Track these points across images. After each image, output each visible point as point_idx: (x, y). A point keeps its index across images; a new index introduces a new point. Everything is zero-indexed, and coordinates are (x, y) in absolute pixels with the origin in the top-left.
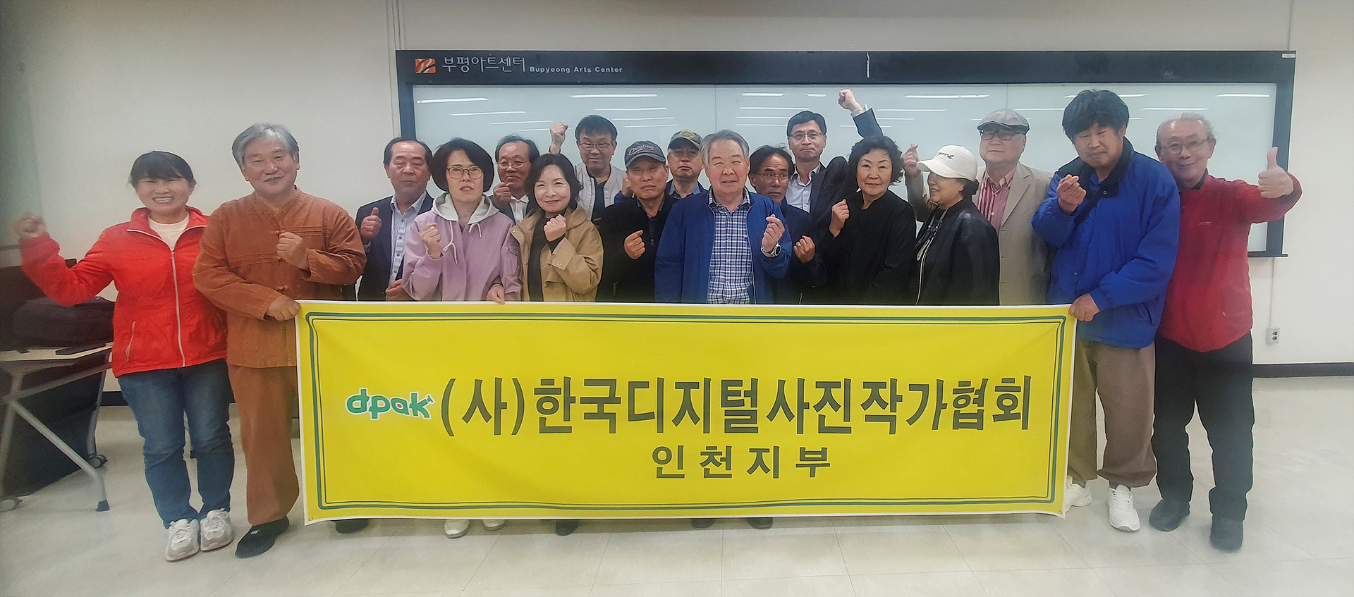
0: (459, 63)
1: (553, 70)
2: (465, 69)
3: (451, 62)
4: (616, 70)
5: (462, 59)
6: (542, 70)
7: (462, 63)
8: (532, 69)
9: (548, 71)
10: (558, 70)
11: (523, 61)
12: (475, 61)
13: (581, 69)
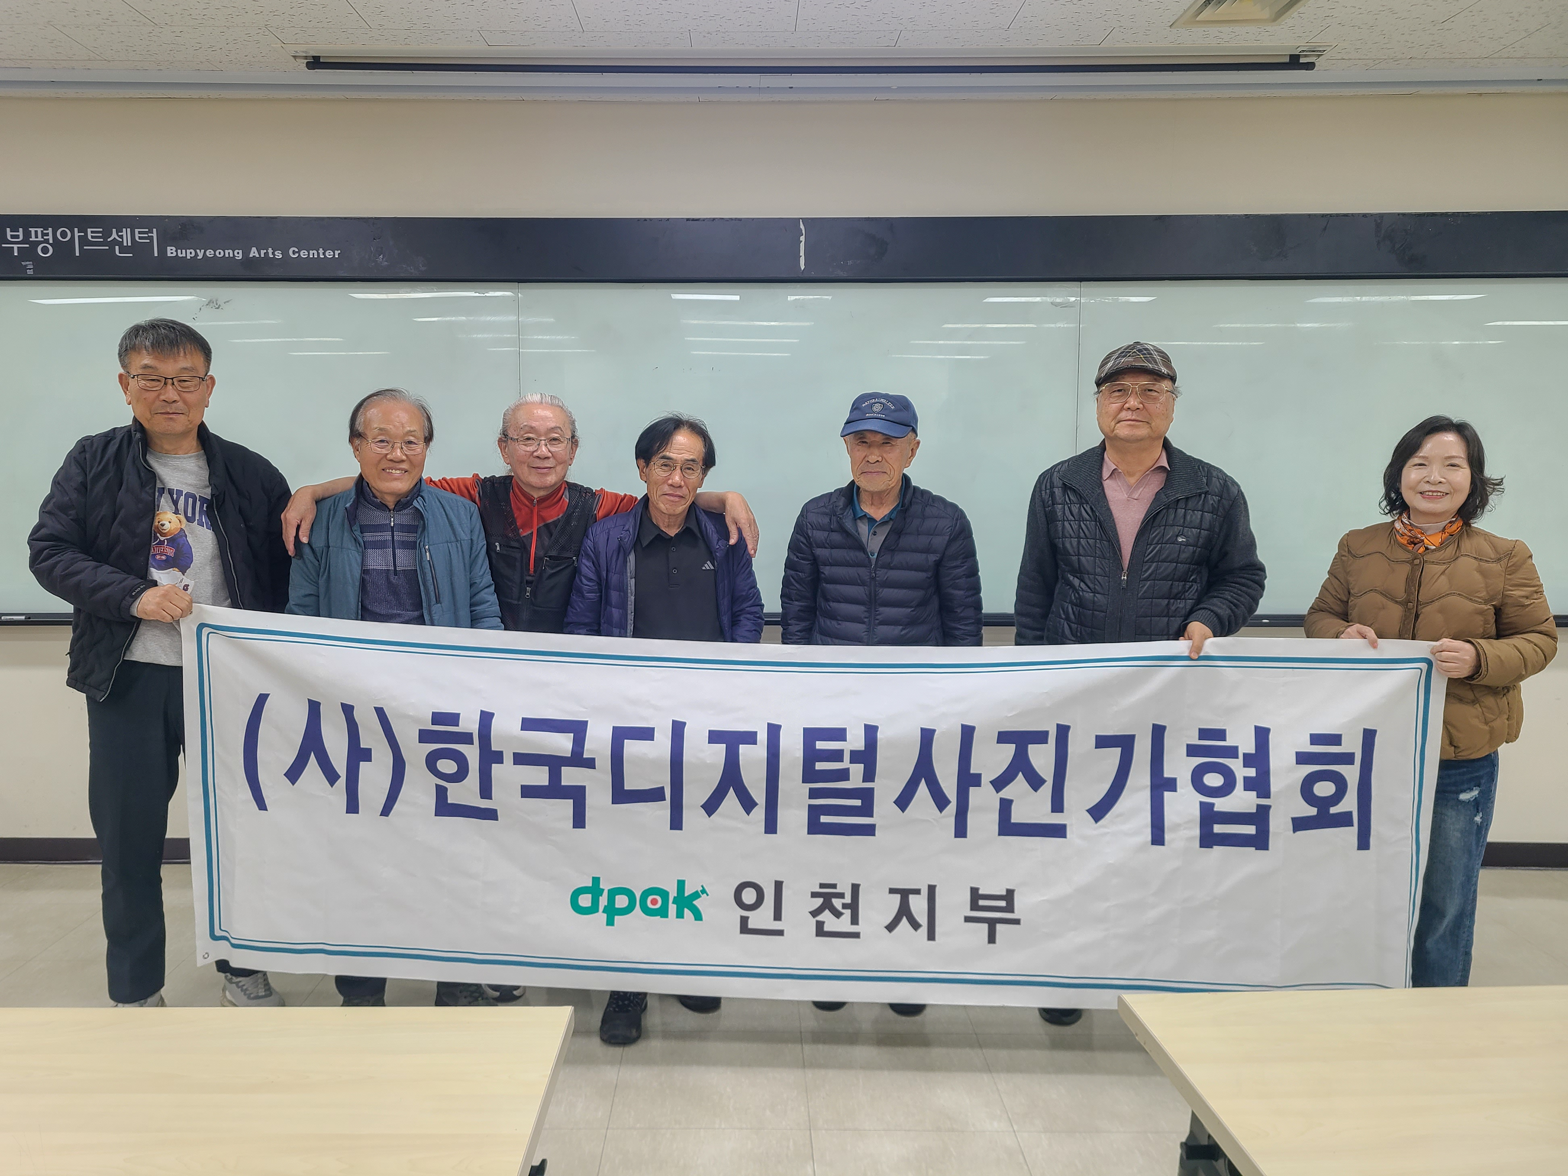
0: (33, 239)
1: (210, 253)
2: (45, 250)
3: (18, 236)
4: (329, 254)
5: (39, 230)
6: (190, 254)
7: (40, 239)
8: (171, 251)
9: (200, 257)
10: (220, 253)
11: (155, 235)
12: (64, 234)
13: (263, 252)
